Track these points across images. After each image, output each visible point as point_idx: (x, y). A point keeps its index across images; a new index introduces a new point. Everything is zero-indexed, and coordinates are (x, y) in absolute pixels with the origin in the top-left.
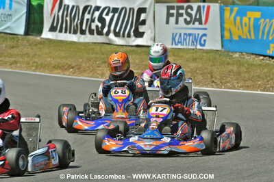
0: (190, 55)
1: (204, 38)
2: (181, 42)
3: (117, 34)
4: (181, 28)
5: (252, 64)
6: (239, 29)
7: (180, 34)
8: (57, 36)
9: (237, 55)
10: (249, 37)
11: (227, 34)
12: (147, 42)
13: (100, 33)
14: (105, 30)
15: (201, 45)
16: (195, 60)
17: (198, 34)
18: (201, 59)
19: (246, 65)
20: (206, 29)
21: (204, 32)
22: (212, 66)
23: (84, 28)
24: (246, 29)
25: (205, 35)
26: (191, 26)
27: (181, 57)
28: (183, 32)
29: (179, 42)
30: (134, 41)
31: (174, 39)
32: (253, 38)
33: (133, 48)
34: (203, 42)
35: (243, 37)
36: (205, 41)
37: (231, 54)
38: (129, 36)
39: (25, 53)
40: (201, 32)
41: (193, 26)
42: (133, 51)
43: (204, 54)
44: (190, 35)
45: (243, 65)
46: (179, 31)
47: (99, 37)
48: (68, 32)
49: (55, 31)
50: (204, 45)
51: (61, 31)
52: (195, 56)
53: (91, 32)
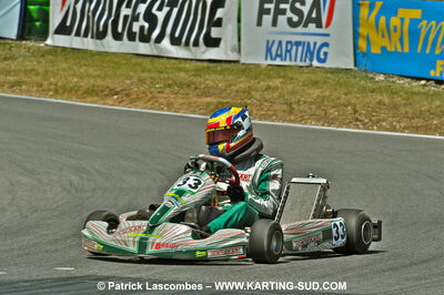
0: (305, 76)
1: (324, 49)
2: (280, 56)
3: (175, 41)
4: (281, 33)
5: (413, 93)
6: (383, 36)
7: (280, 43)
8: (71, 42)
9: (381, 77)
10: (399, 50)
11: (362, 44)
12: (226, 54)
13: (145, 38)
14: (155, 34)
15: (320, 60)
16: (315, 83)
17: (315, 44)
18: (325, 82)
19: (402, 93)
20: (328, 35)
21: (325, 39)
22: (346, 94)
23: (120, 29)
24: (395, 37)
25: (326, 45)
26: (300, 29)
27: (291, 79)
28: (285, 39)
29: (277, 55)
30: (204, 52)
31: (269, 50)
32: (406, 50)
33: (206, 64)
34: (322, 57)
35: (389, 49)
36: (326, 54)
37: (370, 75)
38: (196, 44)
39: (29, 68)
40: (320, 40)
41: (305, 30)
42: (208, 68)
43: (329, 75)
44: (298, 44)
45: (396, 93)
46: (277, 38)
47: (142, 44)
48: (90, 35)
49: (69, 34)
50: (324, 61)
51: (78, 34)
52: (313, 77)
53: (131, 37)
